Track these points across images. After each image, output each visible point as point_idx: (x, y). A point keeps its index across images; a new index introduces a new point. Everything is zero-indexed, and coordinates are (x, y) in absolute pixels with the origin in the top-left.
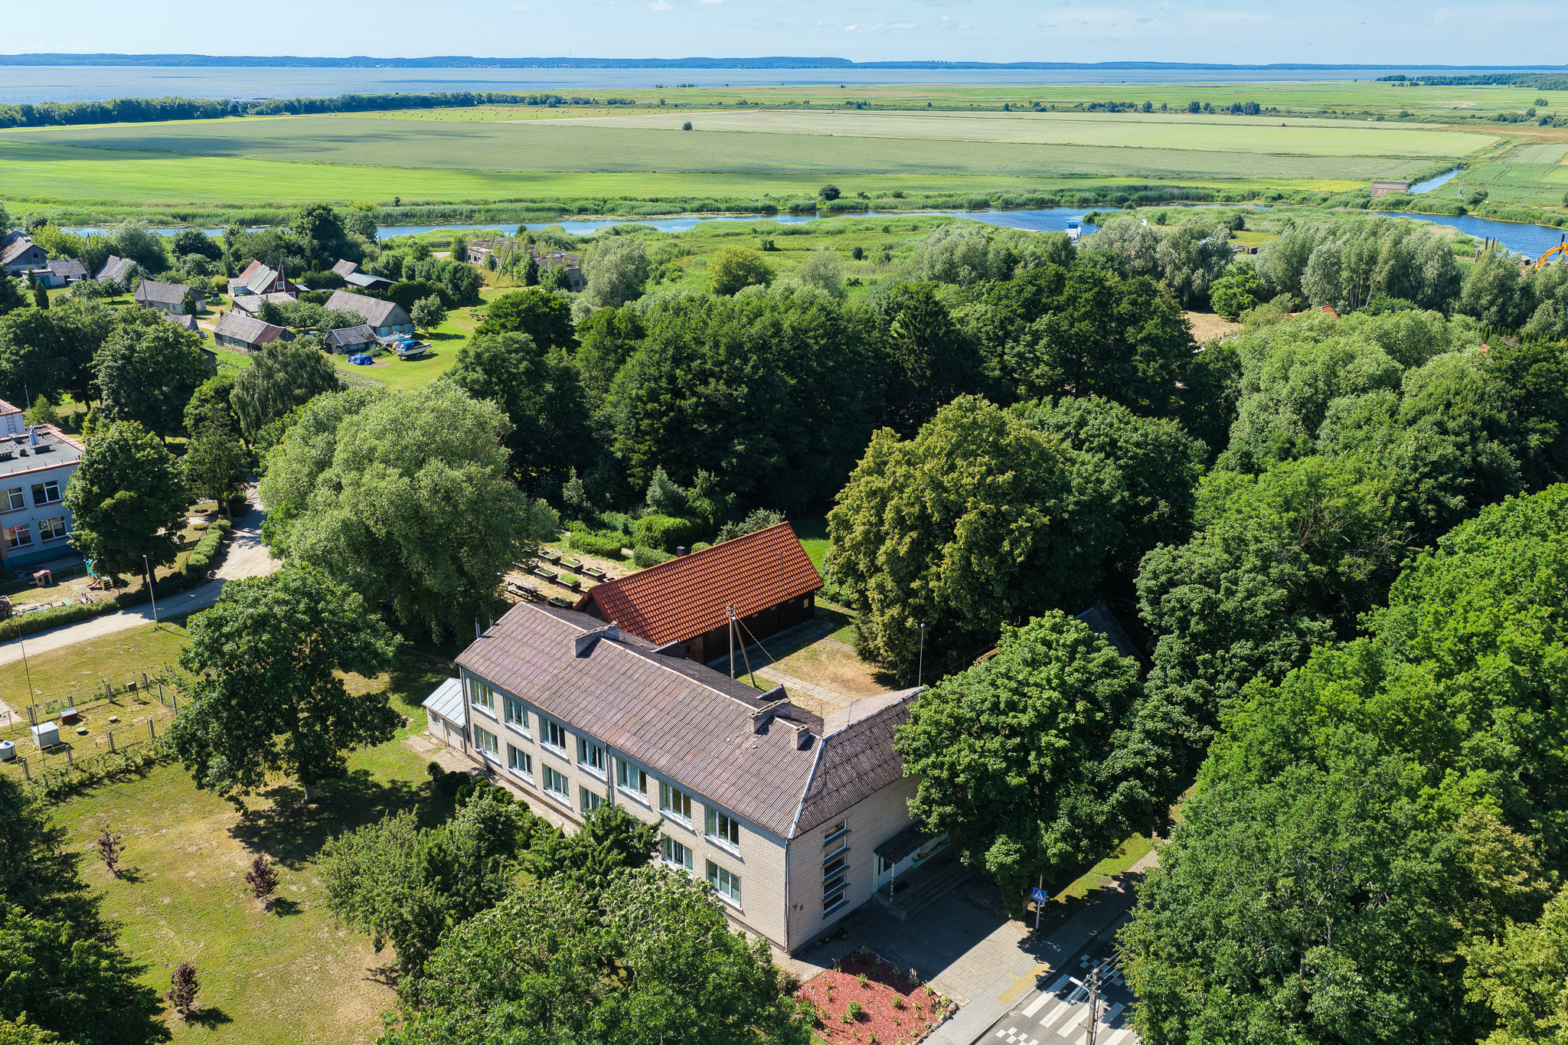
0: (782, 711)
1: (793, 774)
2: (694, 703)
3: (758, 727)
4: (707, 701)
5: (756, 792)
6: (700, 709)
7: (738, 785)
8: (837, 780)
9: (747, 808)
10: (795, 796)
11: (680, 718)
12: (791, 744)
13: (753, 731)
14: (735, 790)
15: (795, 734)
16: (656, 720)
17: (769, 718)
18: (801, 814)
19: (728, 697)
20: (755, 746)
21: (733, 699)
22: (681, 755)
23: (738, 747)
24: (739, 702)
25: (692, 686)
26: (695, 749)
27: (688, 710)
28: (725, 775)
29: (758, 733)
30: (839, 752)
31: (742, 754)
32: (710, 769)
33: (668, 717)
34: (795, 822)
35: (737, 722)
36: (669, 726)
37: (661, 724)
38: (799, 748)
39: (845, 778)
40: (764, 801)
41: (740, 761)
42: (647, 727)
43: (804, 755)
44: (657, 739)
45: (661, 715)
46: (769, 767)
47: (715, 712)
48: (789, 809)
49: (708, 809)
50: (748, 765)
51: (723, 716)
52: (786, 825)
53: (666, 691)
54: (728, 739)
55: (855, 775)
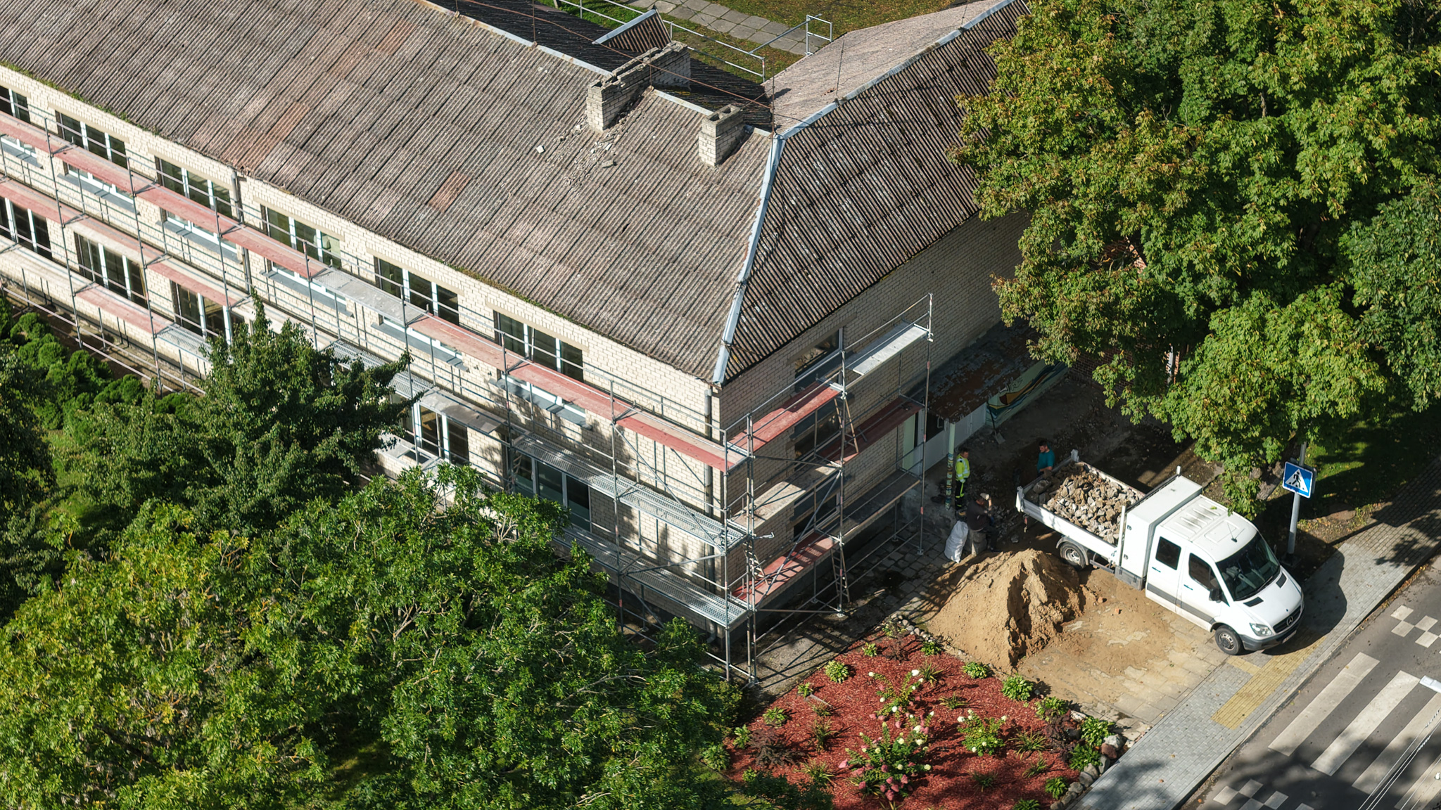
0: (669, 75)
1: (709, 225)
2: (445, 62)
3: (613, 116)
4: (477, 58)
5: (622, 273)
6: (463, 76)
7: (574, 259)
8: (818, 236)
9: (604, 315)
10: (721, 279)
11: (413, 100)
12: (700, 155)
13: (602, 125)
14: (569, 272)
15: (710, 129)
16: (354, 108)
17: (637, 92)
18: (738, 322)
19: (529, 44)
20: (610, 163)
21: (542, 48)
22: (426, 193)
23: (567, 165)
24: (559, 55)
25: (436, 20)
26: (458, 177)
27: (431, 80)
28: (540, 237)
29: (613, 129)
30: (819, 166)
31: (576, 182)
32: (500, 224)
33: (382, 101)
34: (726, 342)
35: (559, 105)
36: (387, 123)
37: (366, 118)
38: (720, 162)
39: (836, 228)
40: (644, 295)
41: (575, 200)
42: (331, 128)
43: (733, 178)
44: (361, 155)
45: (363, 97)
46: (649, 212)
47: (501, 83)
48: (709, 310)
49: (501, 321)
50: (596, 208)
51: (521, 92)
52: (705, 350)
53: (371, 36)
54: (540, 149)
55: (859, 221)
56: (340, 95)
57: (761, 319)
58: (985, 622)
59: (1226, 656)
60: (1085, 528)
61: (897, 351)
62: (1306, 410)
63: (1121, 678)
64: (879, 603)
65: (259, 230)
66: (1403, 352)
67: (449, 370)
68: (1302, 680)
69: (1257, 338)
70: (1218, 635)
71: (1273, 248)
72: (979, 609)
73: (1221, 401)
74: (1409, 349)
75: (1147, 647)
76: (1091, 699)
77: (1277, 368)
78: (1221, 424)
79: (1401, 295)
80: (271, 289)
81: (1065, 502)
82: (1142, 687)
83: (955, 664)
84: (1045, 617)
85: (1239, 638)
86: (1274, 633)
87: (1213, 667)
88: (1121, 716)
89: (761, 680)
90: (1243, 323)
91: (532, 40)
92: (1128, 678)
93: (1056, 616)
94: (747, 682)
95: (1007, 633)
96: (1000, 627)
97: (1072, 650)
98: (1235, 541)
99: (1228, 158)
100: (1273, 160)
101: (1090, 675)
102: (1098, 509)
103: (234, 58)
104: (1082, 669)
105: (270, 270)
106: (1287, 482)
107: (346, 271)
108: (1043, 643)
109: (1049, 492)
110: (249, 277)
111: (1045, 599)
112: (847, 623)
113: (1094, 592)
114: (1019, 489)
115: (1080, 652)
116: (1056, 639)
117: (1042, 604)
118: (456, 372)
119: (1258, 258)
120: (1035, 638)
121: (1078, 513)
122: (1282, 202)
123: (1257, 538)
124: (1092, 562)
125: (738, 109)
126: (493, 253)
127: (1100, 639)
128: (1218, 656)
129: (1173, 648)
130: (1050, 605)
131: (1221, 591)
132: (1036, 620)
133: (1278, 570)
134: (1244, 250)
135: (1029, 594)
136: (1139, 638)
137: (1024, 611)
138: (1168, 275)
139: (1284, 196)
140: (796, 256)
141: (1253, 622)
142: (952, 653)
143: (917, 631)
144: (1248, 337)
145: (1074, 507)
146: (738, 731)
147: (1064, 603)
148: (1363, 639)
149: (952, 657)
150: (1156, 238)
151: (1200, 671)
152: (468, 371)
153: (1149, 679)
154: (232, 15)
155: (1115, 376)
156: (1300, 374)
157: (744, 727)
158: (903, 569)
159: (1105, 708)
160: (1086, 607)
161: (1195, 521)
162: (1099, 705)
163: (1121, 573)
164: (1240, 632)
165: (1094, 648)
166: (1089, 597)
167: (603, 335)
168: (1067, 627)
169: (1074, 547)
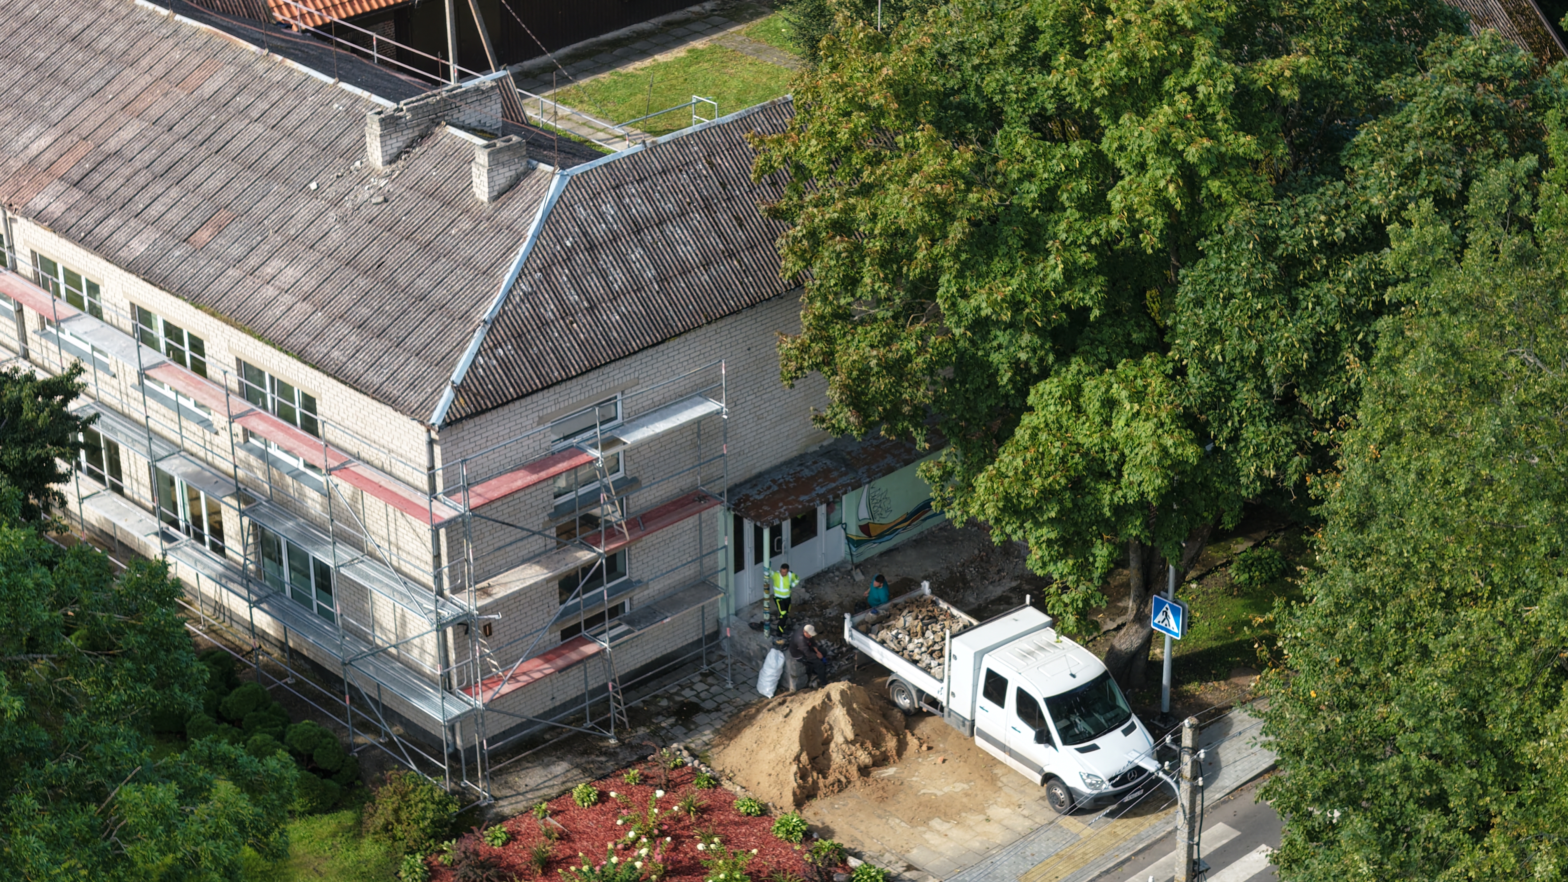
1: (467, 262)
2: (242, 100)
3: (395, 150)
4: (274, 96)
5: (365, 311)
6: (255, 114)
7: (318, 297)
8: (594, 284)
9: (335, 354)
10: (465, 317)
11: (200, 137)
12: (474, 189)
13: (381, 159)
14: (310, 310)
15: (482, 158)
16: (137, 147)
17: (428, 128)
18: (474, 362)
19: (330, 81)
20: (381, 199)
21: (343, 85)
22: (187, 230)
23: (336, 203)
24: (358, 91)
25: (244, 58)
26: (223, 213)
27: (223, 118)
28: (291, 274)
29: (394, 166)
30: (609, 210)
31: (343, 220)
32: (253, 261)
33: (168, 138)
34: (453, 382)
35: (345, 142)
36: (167, 160)
37: (147, 157)
38: (494, 199)
39: (618, 278)
40: (381, 334)
41: (336, 237)
42: (110, 166)
43: (505, 215)
44: (132, 193)
45: (151, 134)
46: (410, 248)
47: (293, 120)
48: (445, 349)
49: (246, 369)
50: (354, 246)
51: (309, 130)
52: (430, 391)
53: (177, 74)
54: (313, 186)
55: (650, 273)
56: (127, 134)
57: (502, 362)
58: (772, 756)
59: (1057, 815)
60: (915, 662)
61: (679, 423)
62: (1120, 493)
63: (923, 829)
64: (663, 733)
65: (29, 280)
66: (1230, 424)
67: (201, 434)
68: (1141, 846)
69: (1069, 408)
70: (1049, 789)
71: (1081, 295)
72: (769, 741)
73: (1011, 474)
74: (1237, 419)
75: (965, 800)
76: (879, 847)
77: (1087, 442)
78: (1007, 498)
79: (1218, 347)
80: (44, 350)
81: (898, 634)
82: (945, 840)
83: (728, 800)
84: (850, 758)
85: (1069, 791)
86: (1111, 789)
87: (1037, 826)
88: (909, 868)
89: (496, 799)
90: (1054, 390)
91: (334, 77)
92: (931, 829)
93: (864, 758)
94: (478, 798)
95: (794, 768)
96: (788, 762)
97: (874, 796)
98: (1073, 676)
99: (1033, 188)
100: (1084, 189)
101: (887, 823)
102: (935, 643)
103: (33, 97)
104: (879, 817)
105: (44, 328)
106: (1156, 621)
107: (107, 322)
108: (841, 786)
109: (883, 622)
110: (24, 338)
111: (850, 736)
112: (618, 750)
113: (919, 739)
114: (847, 616)
115: (882, 799)
116: (858, 783)
117: (847, 742)
118: (208, 437)
119: (1065, 307)
120: (831, 779)
121: (911, 647)
122: (1094, 241)
123: (1103, 677)
124: (922, 703)
125: (519, 139)
126: (239, 291)
127: (911, 787)
128: (1047, 813)
129: (996, 803)
130: (858, 745)
131: (1049, 732)
132: (838, 760)
133: (1128, 717)
134: (1047, 296)
135: (831, 728)
136: (957, 790)
137: (823, 748)
138: (967, 328)
139: (1097, 233)
140: (560, 301)
141: (1083, 771)
142: (730, 789)
143: (696, 762)
144: (1059, 407)
145: (907, 638)
146: (445, 846)
147: (877, 744)
148: (1228, 810)
149: (728, 793)
150: (949, 281)
151: (1020, 829)
152: (217, 433)
153: (956, 833)
154: (43, 55)
155: (940, 473)
156: (1113, 449)
157: (454, 842)
158: (704, 700)
159: (893, 859)
160: (907, 754)
161: (1031, 653)
162: (887, 855)
163: (949, 715)
164: (1069, 784)
165: (902, 796)
166: (912, 742)
167: (329, 375)
168: (877, 773)
169: (902, 686)
